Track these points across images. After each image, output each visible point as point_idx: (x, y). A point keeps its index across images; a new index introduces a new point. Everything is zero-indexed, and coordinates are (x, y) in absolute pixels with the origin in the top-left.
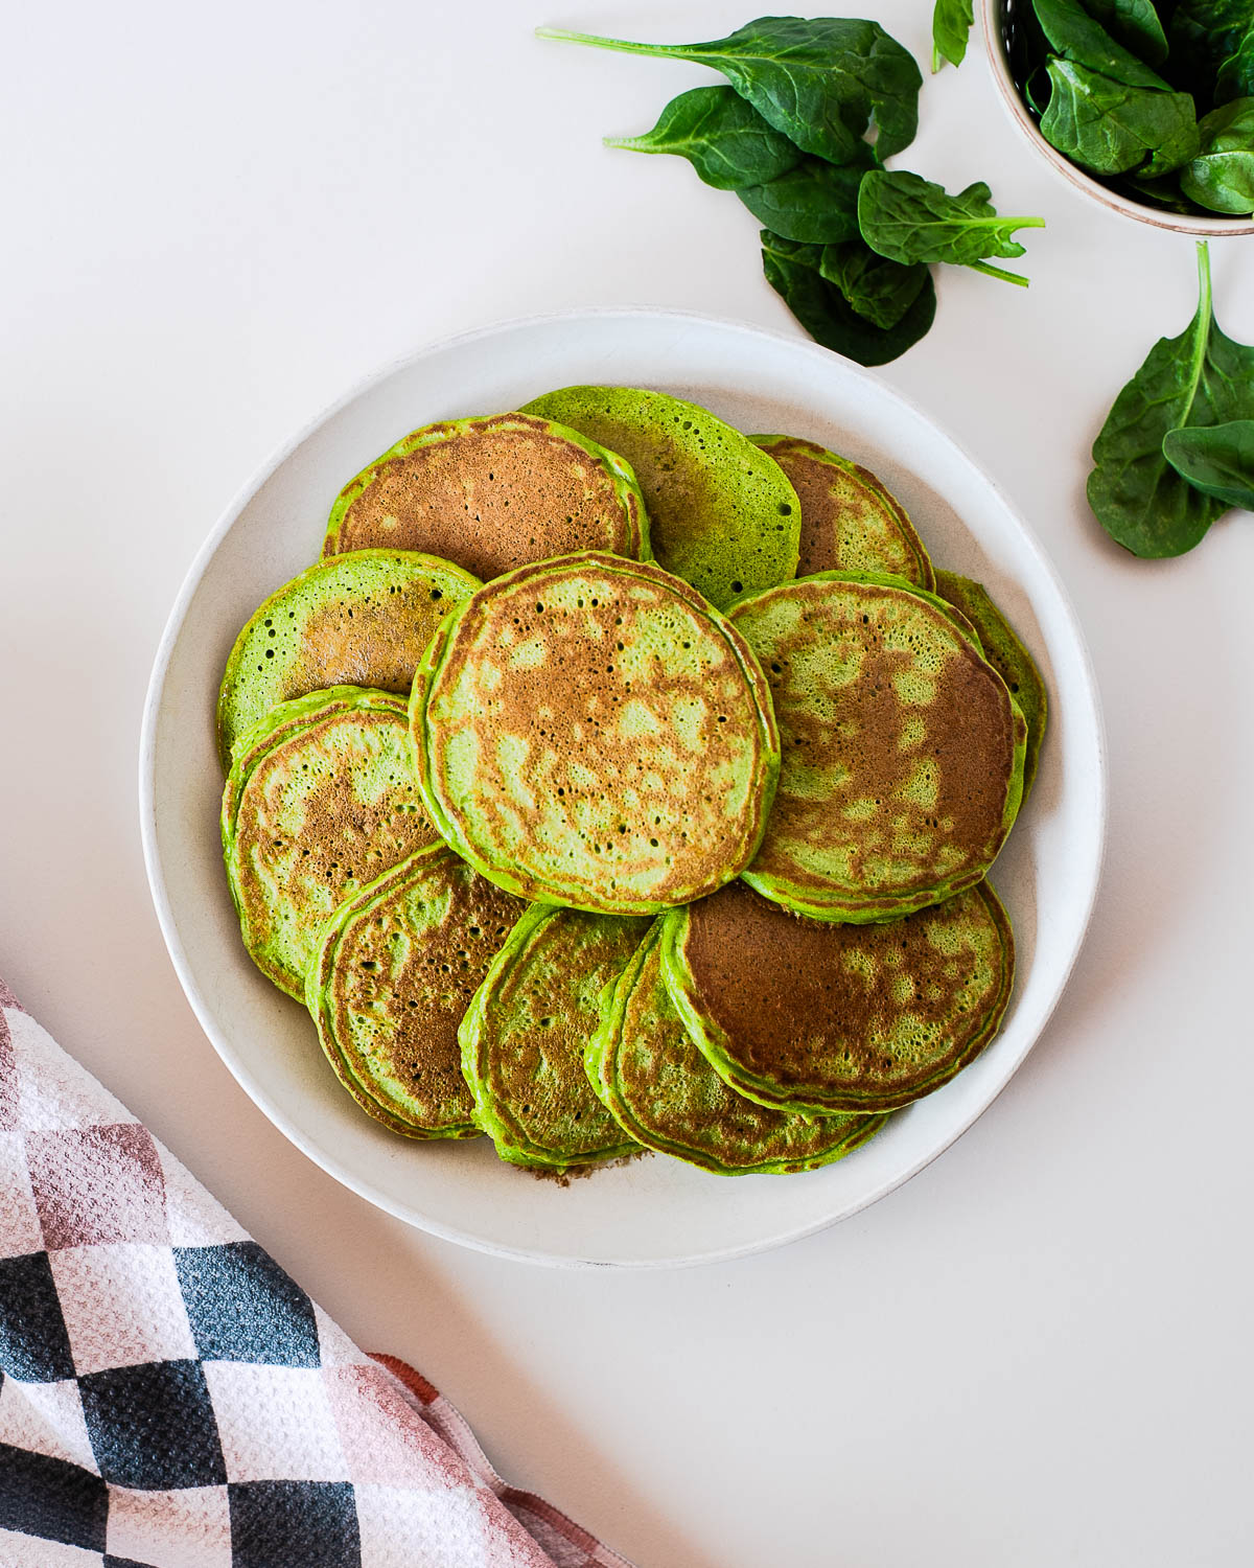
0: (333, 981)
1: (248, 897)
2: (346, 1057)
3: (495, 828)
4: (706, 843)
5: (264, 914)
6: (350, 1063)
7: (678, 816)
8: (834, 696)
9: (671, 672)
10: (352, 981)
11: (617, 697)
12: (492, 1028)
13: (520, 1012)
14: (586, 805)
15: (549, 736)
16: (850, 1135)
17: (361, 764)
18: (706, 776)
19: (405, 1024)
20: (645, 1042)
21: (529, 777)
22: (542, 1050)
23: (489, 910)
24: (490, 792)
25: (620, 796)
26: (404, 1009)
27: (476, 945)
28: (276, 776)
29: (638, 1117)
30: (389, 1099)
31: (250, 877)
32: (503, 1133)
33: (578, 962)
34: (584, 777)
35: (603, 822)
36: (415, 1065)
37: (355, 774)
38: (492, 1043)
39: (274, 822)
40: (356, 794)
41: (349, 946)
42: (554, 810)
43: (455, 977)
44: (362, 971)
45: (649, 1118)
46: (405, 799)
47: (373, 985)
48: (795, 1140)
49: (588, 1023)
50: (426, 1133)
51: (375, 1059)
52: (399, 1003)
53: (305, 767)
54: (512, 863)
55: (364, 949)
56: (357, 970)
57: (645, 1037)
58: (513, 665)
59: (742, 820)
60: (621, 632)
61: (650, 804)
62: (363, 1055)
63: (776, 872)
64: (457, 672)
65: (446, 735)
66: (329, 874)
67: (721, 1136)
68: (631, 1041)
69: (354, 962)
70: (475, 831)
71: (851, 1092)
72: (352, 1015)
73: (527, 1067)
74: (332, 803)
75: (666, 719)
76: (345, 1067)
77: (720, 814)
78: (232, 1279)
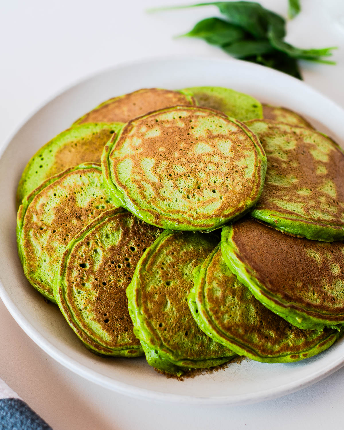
0: (66, 274)
1: (27, 253)
2: (72, 311)
3: (141, 190)
4: (238, 189)
5: (34, 259)
6: (74, 314)
7: (224, 179)
8: (286, 152)
9: (215, 133)
10: (75, 273)
11: (192, 142)
12: (143, 282)
13: (156, 277)
14: (182, 180)
15: (164, 156)
16: (320, 342)
17: (80, 190)
18: (235, 163)
19: (101, 294)
20: (217, 283)
21: (156, 171)
22: (167, 296)
23: (139, 239)
24: (138, 178)
25: (197, 174)
26: (100, 286)
27: (134, 255)
28: (42, 200)
29: (216, 322)
30: (93, 333)
31: (28, 244)
32: (150, 337)
33: (182, 257)
34: (180, 170)
35: (190, 186)
36: (105, 315)
37: (78, 195)
38: (143, 290)
39: (40, 219)
40: (78, 203)
41: (74, 256)
42: (168, 183)
43: (125, 270)
44: (79, 268)
45: (221, 323)
46: (100, 202)
47: (85, 275)
48: (293, 344)
49: (189, 285)
50: (111, 350)
51: (87, 312)
52: (97, 283)
53: (55, 195)
54: (149, 206)
55: (81, 257)
56: (77, 268)
57: (217, 282)
58: (146, 137)
59: (253, 179)
60: (192, 124)
61: (211, 176)
62: (81, 310)
63: (271, 209)
64: (122, 143)
65: (118, 161)
66: (65, 239)
67: (258, 339)
68: (210, 283)
69: (76, 264)
70: (132, 192)
71: (318, 310)
72: (75, 289)
73: (160, 304)
74: (66, 208)
75: (215, 146)
76: (71, 316)
77: (242, 176)
78: (12, 415)
